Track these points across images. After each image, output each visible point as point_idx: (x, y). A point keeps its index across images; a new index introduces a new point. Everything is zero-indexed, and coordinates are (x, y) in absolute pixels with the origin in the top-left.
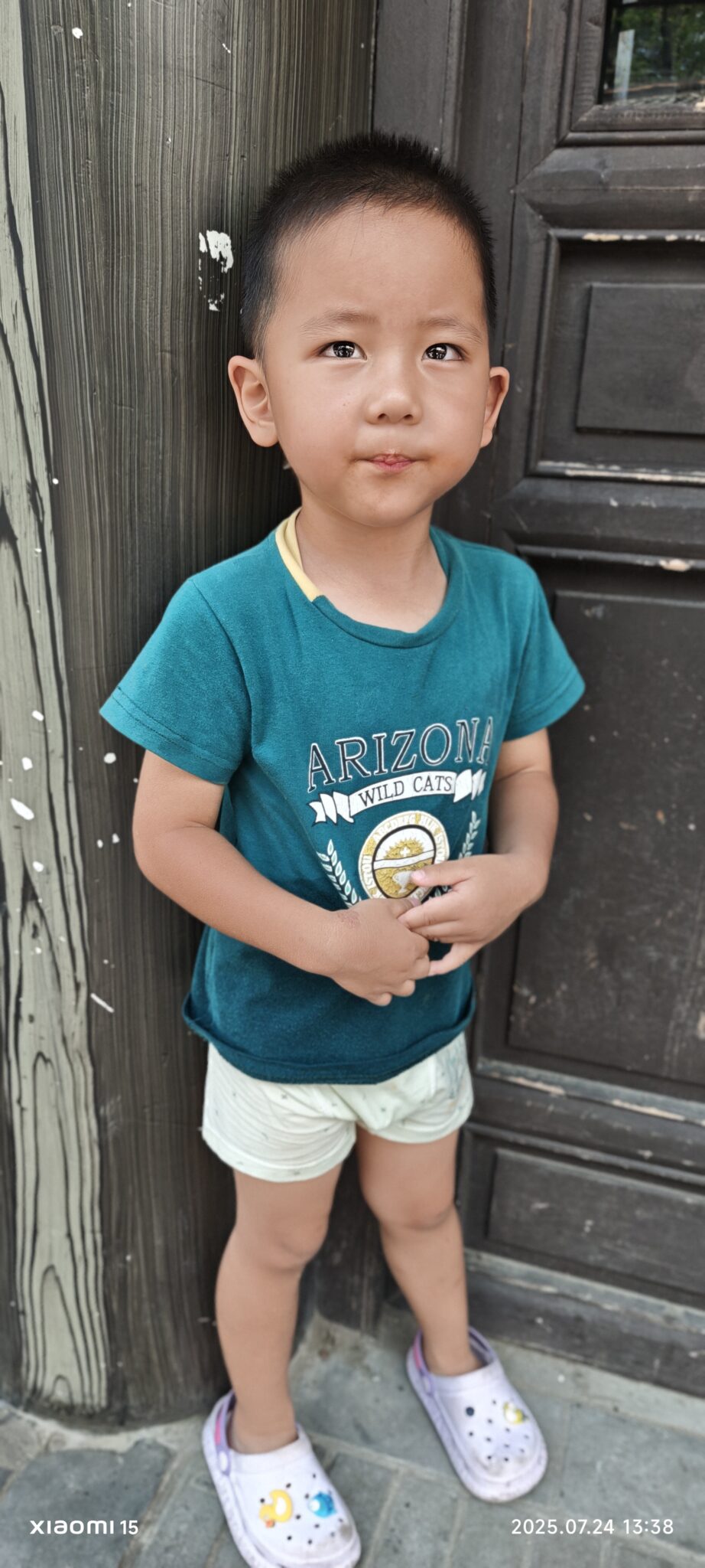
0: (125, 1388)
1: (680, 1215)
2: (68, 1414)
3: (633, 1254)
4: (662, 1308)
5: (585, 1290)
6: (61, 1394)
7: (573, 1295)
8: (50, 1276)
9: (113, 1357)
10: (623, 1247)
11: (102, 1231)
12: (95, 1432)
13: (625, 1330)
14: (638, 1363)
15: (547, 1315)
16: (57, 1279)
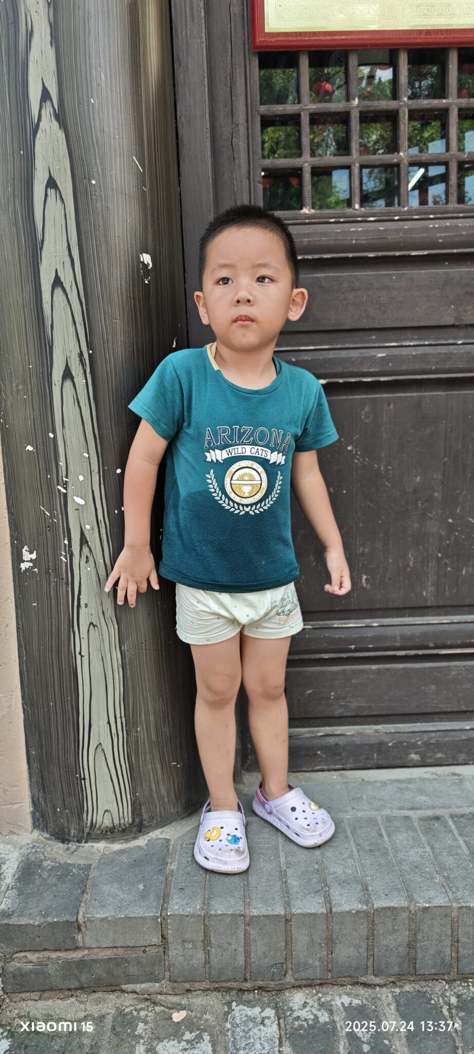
0: (140, 809)
1: (372, 677)
2: (111, 833)
3: (354, 704)
4: (372, 728)
6: (107, 823)
8: (99, 749)
9: (133, 791)
10: (349, 702)
11: (125, 717)
12: (127, 841)
13: (358, 743)
14: (367, 759)
15: (323, 748)
16: (103, 750)
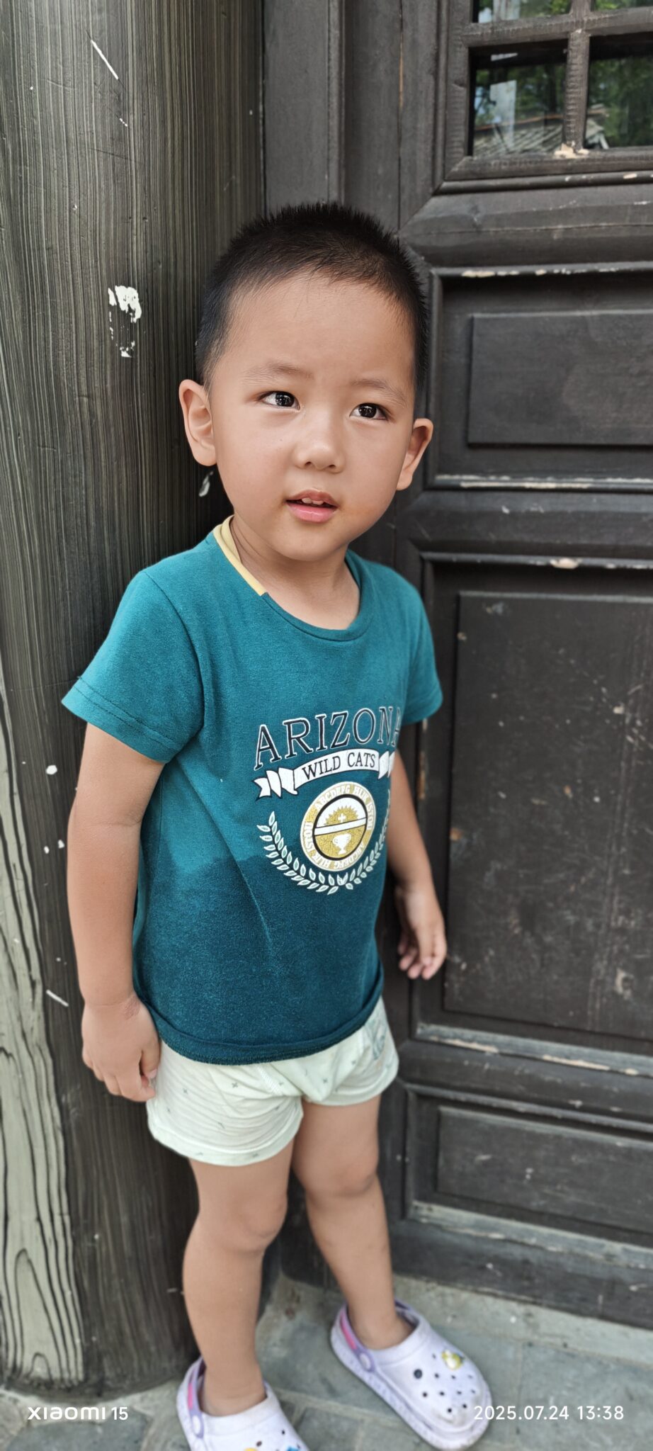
0: (100, 1361)
1: (612, 1158)
2: (49, 1389)
3: (572, 1198)
4: (602, 1246)
5: (531, 1234)
6: (40, 1371)
7: (520, 1240)
8: (23, 1259)
9: (87, 1332)
10: (562, 1191)
11: (70, 1213)
12: (78, 1405)
13: (570, 1270)
14: (583, 1300)
15: (498, 1260)
16: (30, 1262)
